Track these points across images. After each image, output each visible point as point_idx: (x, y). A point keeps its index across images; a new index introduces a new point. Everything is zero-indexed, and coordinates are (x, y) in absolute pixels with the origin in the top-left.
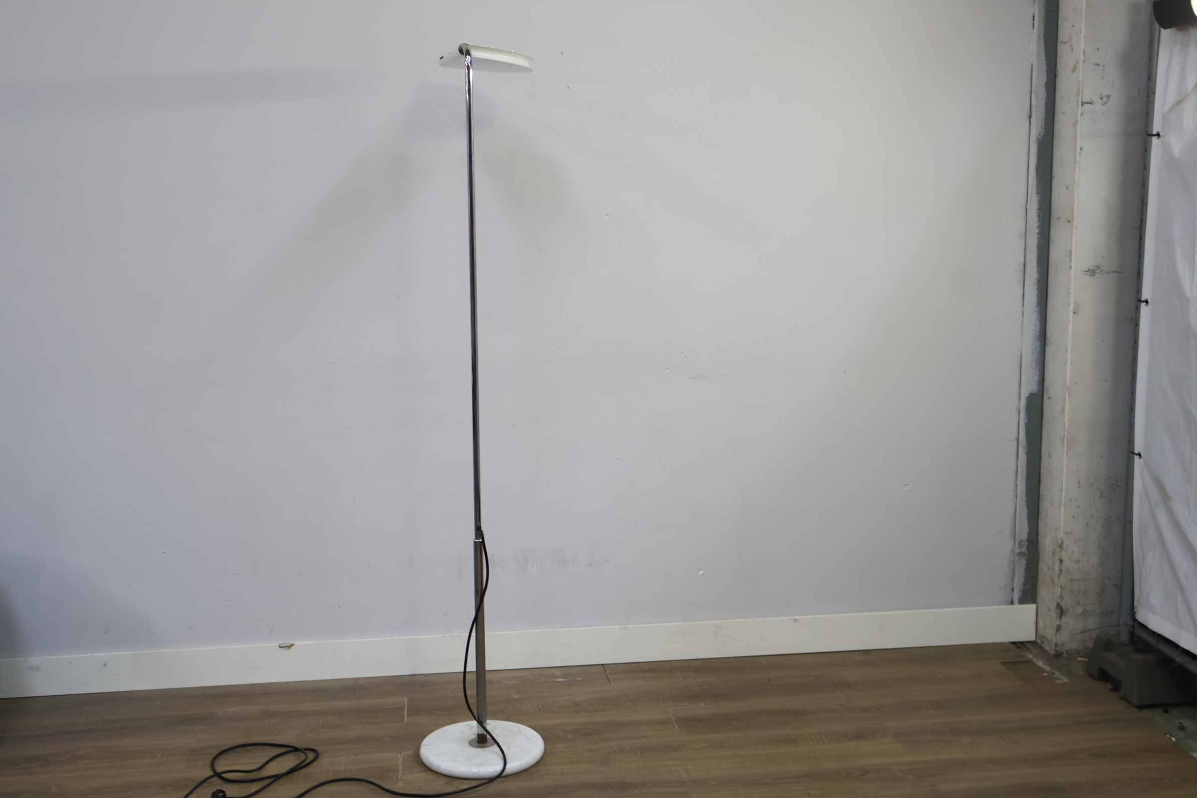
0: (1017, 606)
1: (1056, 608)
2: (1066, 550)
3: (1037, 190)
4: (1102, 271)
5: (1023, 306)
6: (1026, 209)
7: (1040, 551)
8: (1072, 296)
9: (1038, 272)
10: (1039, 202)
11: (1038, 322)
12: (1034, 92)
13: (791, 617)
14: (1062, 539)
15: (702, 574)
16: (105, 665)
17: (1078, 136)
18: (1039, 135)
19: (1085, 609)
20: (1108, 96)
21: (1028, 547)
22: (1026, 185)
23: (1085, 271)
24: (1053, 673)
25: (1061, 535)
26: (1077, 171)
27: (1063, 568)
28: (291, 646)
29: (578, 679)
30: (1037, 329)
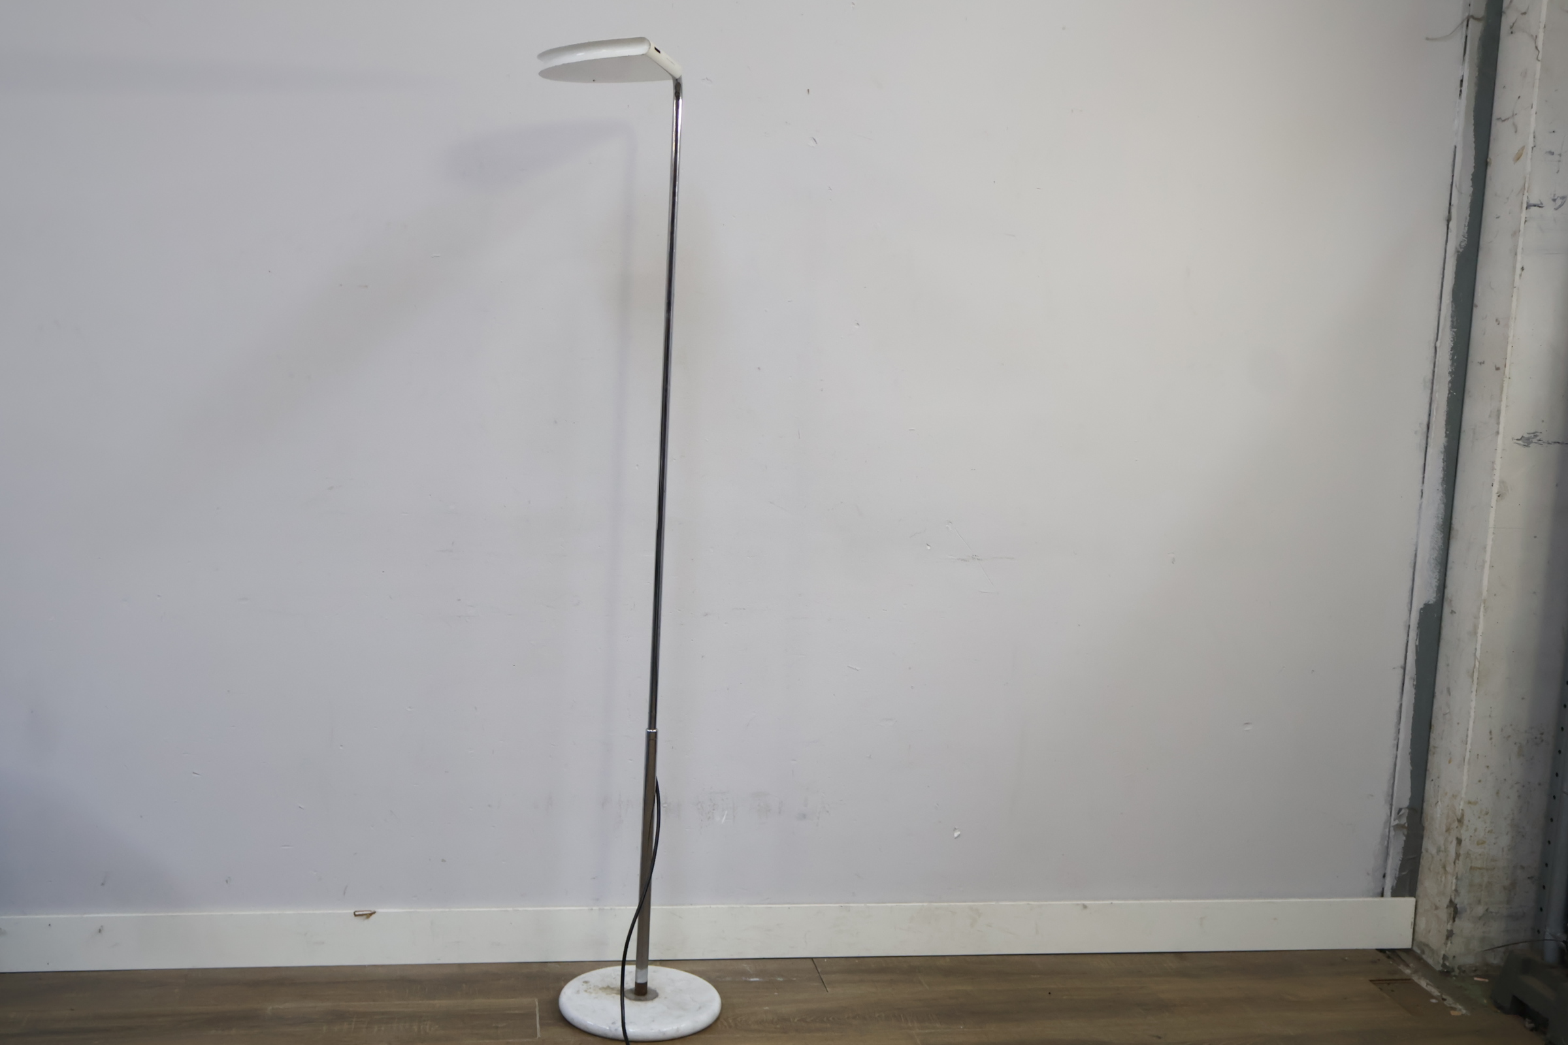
0: (1389, 900)
1: (1448, 907)
2: (1467, 826)
3: (1452, 321)
4: (1540, 440)
5: (1423, 482)
6: (1436, 348)
7: (1426, 824)
8: (1497, 473)
9: (1447, 436)
10: (1453, 338)
11: (1443, 506)
12: (1456, 186)
13: (1079, 902)
14: (1462, 810)
15: (959, 836)
16: (100, 931)
17: (1519, 251)
18: (1460, 245)
19: (1487, 910)
20: (1563, 198)
21: (1408, 818)
22: (1436, 313)
23: (1517, 440)
24: (1444, 1000)
25: (1461, 805)
26: (1514, 299)
27: (1462, 852)
28: (371, 914)
29: (780, 979)
30: (1440, 516)
